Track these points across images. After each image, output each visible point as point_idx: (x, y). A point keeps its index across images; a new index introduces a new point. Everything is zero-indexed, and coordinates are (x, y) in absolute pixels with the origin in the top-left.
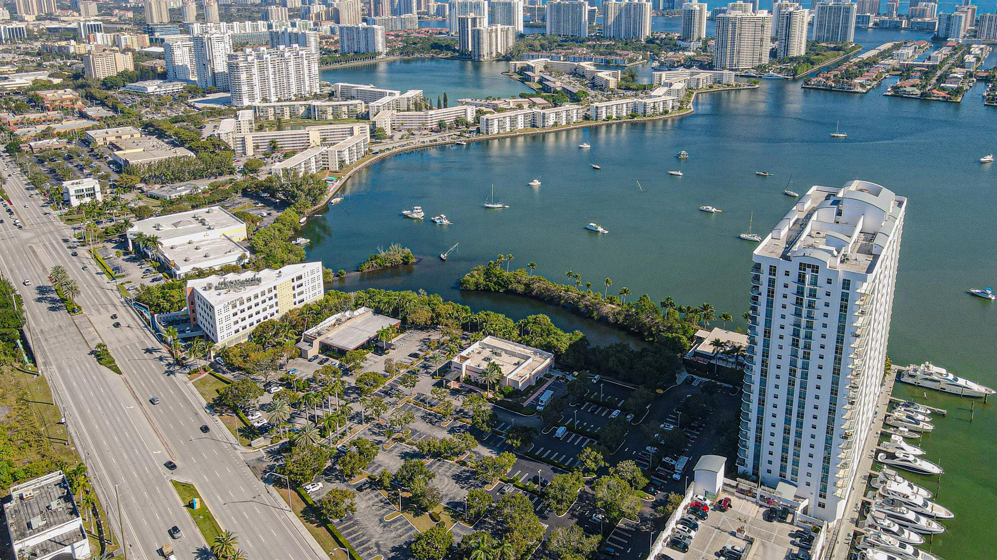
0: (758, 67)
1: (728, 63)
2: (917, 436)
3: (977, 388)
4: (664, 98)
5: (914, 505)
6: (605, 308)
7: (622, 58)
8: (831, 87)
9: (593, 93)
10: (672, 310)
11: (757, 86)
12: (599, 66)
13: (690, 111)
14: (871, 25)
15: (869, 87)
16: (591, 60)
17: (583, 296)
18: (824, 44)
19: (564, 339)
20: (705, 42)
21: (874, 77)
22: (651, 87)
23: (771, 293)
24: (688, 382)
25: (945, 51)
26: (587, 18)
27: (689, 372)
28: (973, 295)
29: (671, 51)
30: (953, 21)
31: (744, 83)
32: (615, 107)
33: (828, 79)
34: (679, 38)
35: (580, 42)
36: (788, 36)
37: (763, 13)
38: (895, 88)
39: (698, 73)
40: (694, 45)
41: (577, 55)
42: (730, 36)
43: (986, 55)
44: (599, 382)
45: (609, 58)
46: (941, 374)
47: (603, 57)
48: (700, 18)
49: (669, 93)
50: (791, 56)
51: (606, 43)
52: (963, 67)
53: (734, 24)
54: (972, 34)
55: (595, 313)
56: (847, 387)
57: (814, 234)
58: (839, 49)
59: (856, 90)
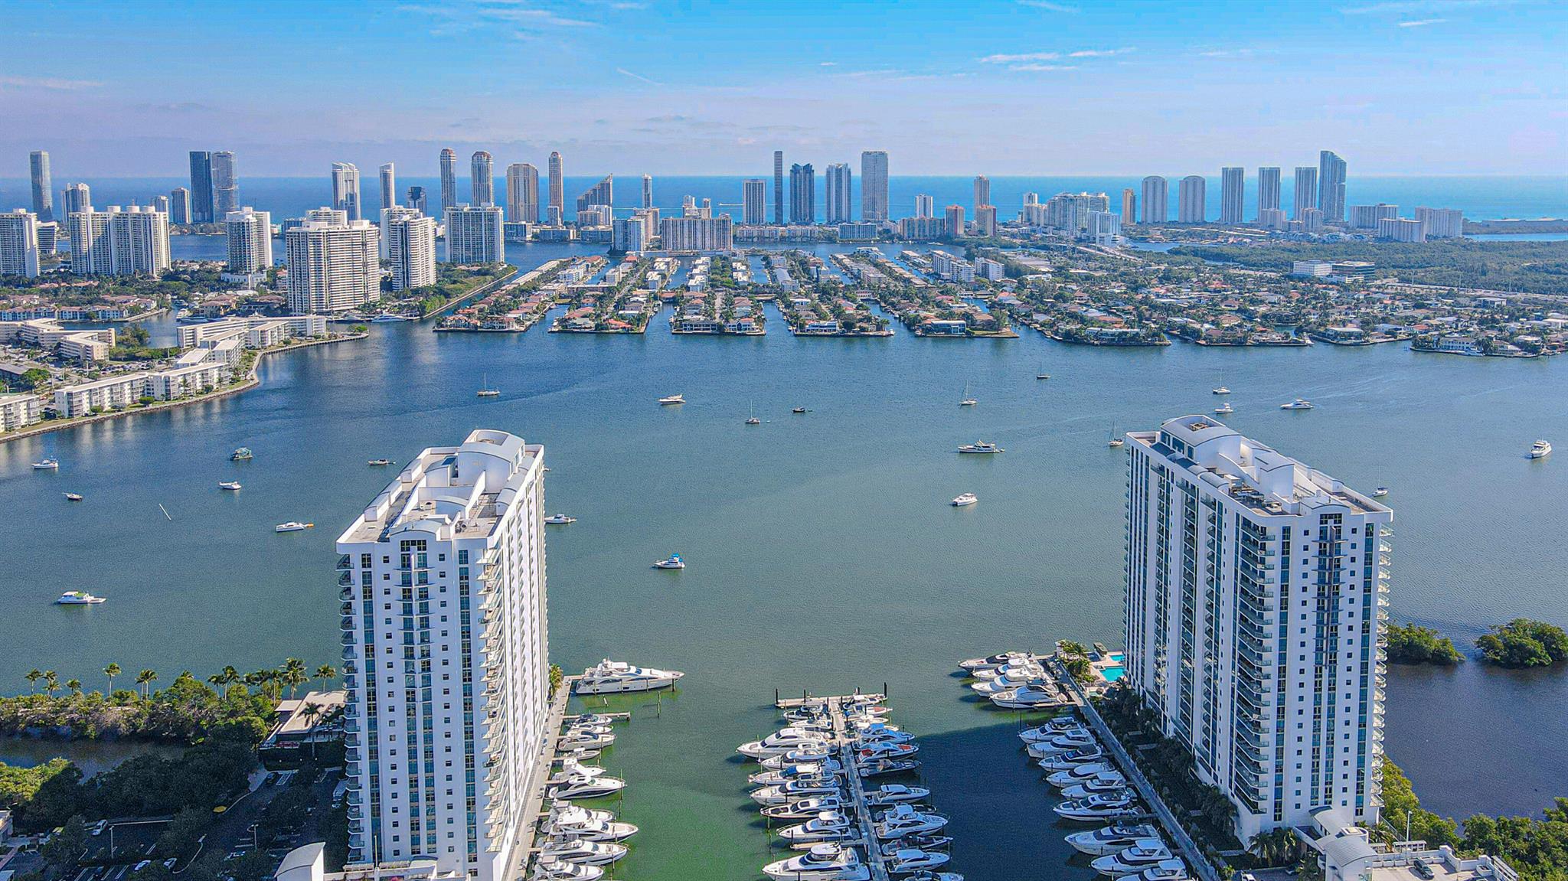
0: (364, 306)
1: (313, 304)
2: (597, 753)
3: (663, 675)
4: (202, 366)
5: (592, 833)
6: (109, 714)
7: (115, 308)
8: (476, 327)
9: (59, 372)
10: (234, 685)
11: (364, 335)
12: (69, 325)
13: (252, 383)
14: (529, 237)
15: (528, 323)
16: (51, 315)
17: (64, 707)
18: (463, 267)
19: (30, 778)
20: (273, 274)
21: (534, 308)
22: (178, 352)
23: (368, 593)
24: (268, 784)
25: (624, 268)
26: (35, 242)
27: (268, 768)
28: (660, 568)
29: (213, 290)
30: (630, 228)
31: (342, 332)
32: (107, 391)
33: (469, 315)
34: (225, 269)
35: (24, 285)
36: (406, 258)
37: (362, 224)
38: (563, 321)
39: (263, 322)
40: (252, 279)
41: (18, 309)
42: (312, 261)
43: (673, 270)
44: (106, 831)
45: (88, 309)
46: (622, 670)
47: (76, 309)
48: (260, 233)
49: (212, 358)
50: (414, 286)
51: (82, 285)
52: (646, 288)
53: (317, 243)
54: (657, 244)
55: (91, 728)
56: (484, 694)
57: (423, 506)
58: (486, 273)
59: (511, 329)
